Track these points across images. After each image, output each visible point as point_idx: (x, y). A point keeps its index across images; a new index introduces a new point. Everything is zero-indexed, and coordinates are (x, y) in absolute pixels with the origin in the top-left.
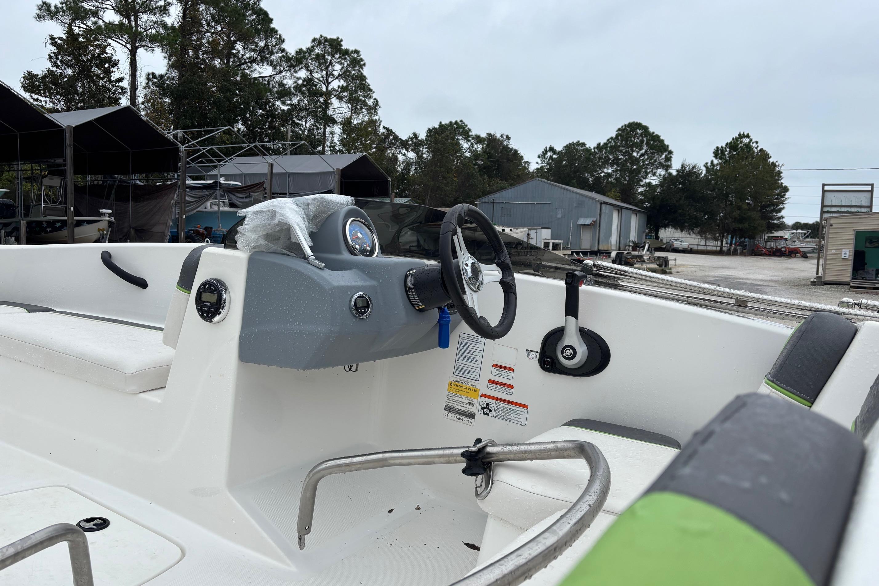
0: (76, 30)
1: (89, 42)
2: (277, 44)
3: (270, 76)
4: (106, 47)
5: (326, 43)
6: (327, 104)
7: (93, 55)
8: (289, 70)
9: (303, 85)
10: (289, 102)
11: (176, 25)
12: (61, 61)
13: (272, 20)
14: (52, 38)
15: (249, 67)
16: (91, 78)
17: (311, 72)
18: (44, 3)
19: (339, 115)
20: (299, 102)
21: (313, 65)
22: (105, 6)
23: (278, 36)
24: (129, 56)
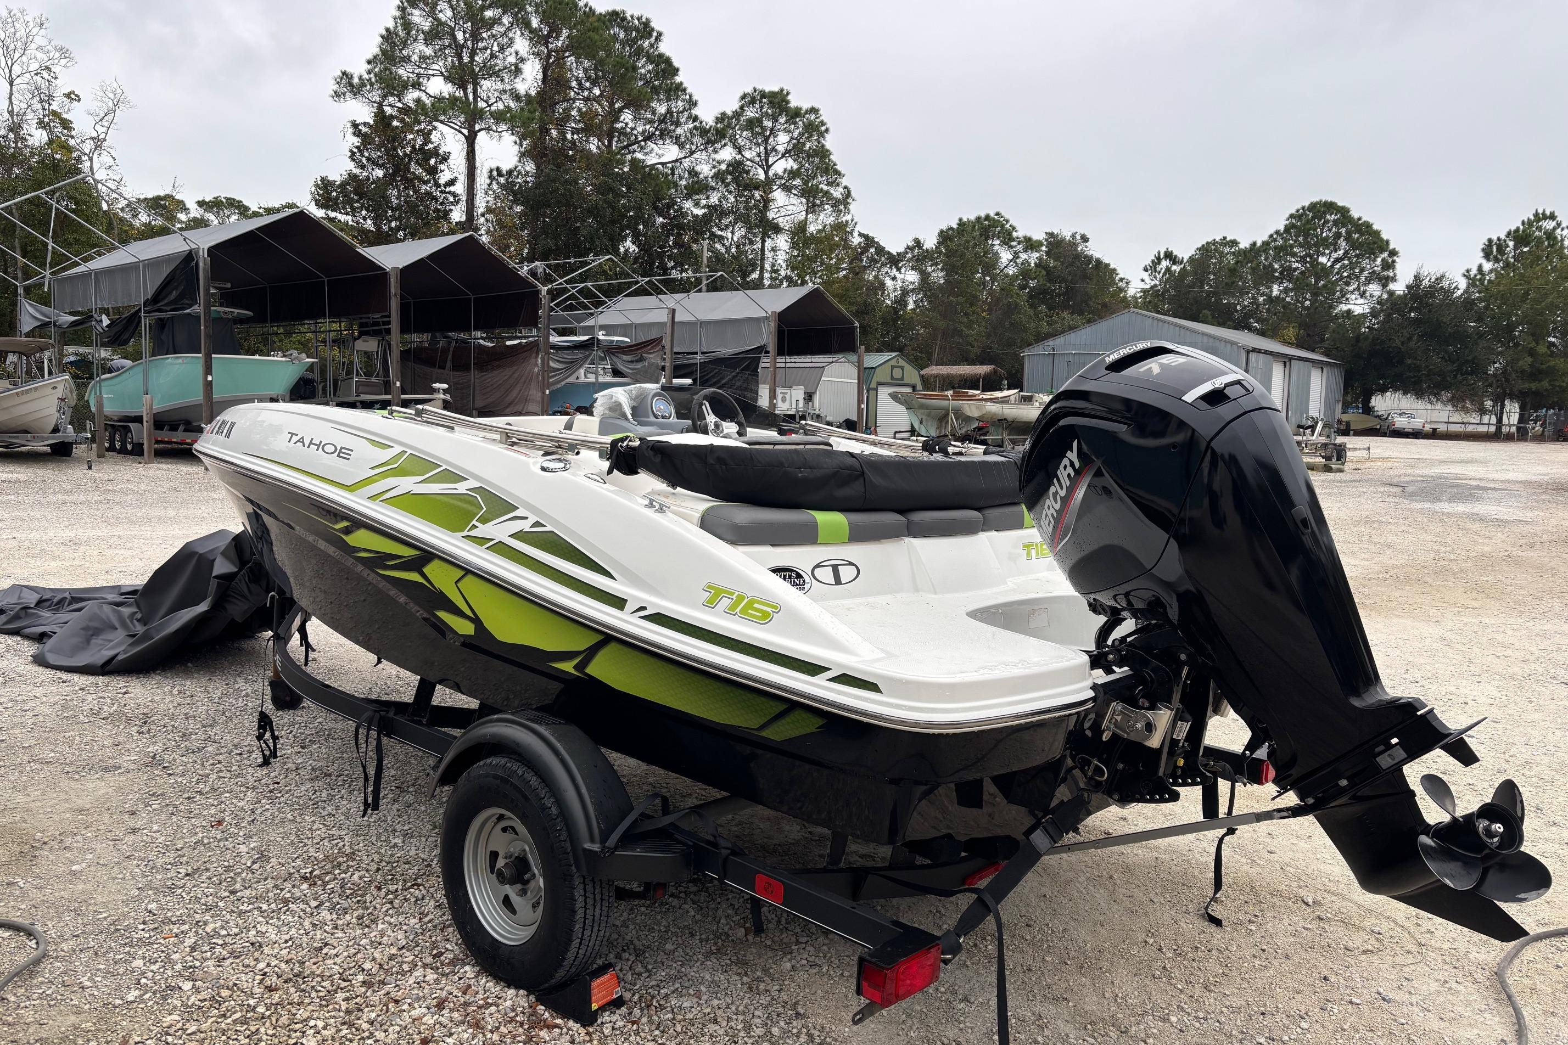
0: (388, 110)
1: (408, 128)
2: (685, 110)
3: (676, 161)
4: (430, 133)
5: (764, 100)
6: (766, 202)
7: (413, 147)
8: (706, 149)
9: (727, 172)
10: (704, 202)
11: (533, 93)
12: (368, 159)
13: (677, 70)
14: (355, 125)
15: (642, 148)
16: (410, 181)
17: (740, 150)
18: (344, 73)
19: (787, 218)
20: (720, 201)
21: (743, 137)
22: (431, 72)
23: (688, 97)
24: (465, 146)
